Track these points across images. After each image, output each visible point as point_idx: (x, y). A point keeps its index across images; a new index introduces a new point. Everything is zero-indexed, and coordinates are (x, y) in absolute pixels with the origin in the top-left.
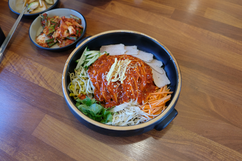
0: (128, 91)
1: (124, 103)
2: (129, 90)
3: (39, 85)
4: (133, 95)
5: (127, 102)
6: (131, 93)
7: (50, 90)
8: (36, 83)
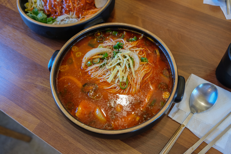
0: (67, 4)
1: (64, 15)
2: (69, 3)
3: (6, 6)
4: (71, 8)
5: (67, 14)
6: (70, 6)
7: (13, 9)
8: (4, 4)
